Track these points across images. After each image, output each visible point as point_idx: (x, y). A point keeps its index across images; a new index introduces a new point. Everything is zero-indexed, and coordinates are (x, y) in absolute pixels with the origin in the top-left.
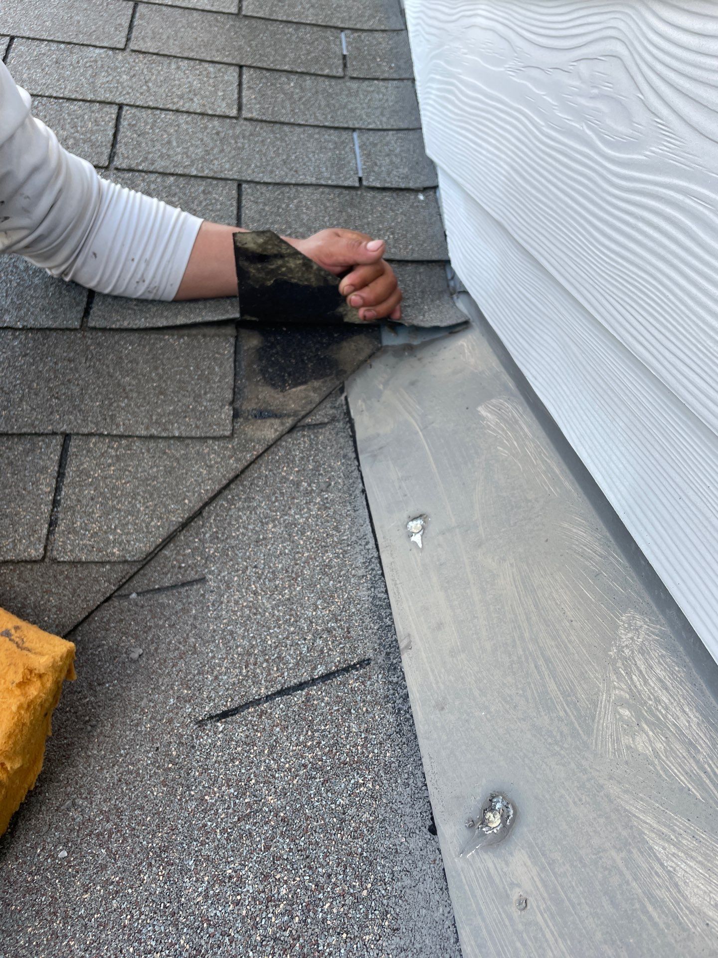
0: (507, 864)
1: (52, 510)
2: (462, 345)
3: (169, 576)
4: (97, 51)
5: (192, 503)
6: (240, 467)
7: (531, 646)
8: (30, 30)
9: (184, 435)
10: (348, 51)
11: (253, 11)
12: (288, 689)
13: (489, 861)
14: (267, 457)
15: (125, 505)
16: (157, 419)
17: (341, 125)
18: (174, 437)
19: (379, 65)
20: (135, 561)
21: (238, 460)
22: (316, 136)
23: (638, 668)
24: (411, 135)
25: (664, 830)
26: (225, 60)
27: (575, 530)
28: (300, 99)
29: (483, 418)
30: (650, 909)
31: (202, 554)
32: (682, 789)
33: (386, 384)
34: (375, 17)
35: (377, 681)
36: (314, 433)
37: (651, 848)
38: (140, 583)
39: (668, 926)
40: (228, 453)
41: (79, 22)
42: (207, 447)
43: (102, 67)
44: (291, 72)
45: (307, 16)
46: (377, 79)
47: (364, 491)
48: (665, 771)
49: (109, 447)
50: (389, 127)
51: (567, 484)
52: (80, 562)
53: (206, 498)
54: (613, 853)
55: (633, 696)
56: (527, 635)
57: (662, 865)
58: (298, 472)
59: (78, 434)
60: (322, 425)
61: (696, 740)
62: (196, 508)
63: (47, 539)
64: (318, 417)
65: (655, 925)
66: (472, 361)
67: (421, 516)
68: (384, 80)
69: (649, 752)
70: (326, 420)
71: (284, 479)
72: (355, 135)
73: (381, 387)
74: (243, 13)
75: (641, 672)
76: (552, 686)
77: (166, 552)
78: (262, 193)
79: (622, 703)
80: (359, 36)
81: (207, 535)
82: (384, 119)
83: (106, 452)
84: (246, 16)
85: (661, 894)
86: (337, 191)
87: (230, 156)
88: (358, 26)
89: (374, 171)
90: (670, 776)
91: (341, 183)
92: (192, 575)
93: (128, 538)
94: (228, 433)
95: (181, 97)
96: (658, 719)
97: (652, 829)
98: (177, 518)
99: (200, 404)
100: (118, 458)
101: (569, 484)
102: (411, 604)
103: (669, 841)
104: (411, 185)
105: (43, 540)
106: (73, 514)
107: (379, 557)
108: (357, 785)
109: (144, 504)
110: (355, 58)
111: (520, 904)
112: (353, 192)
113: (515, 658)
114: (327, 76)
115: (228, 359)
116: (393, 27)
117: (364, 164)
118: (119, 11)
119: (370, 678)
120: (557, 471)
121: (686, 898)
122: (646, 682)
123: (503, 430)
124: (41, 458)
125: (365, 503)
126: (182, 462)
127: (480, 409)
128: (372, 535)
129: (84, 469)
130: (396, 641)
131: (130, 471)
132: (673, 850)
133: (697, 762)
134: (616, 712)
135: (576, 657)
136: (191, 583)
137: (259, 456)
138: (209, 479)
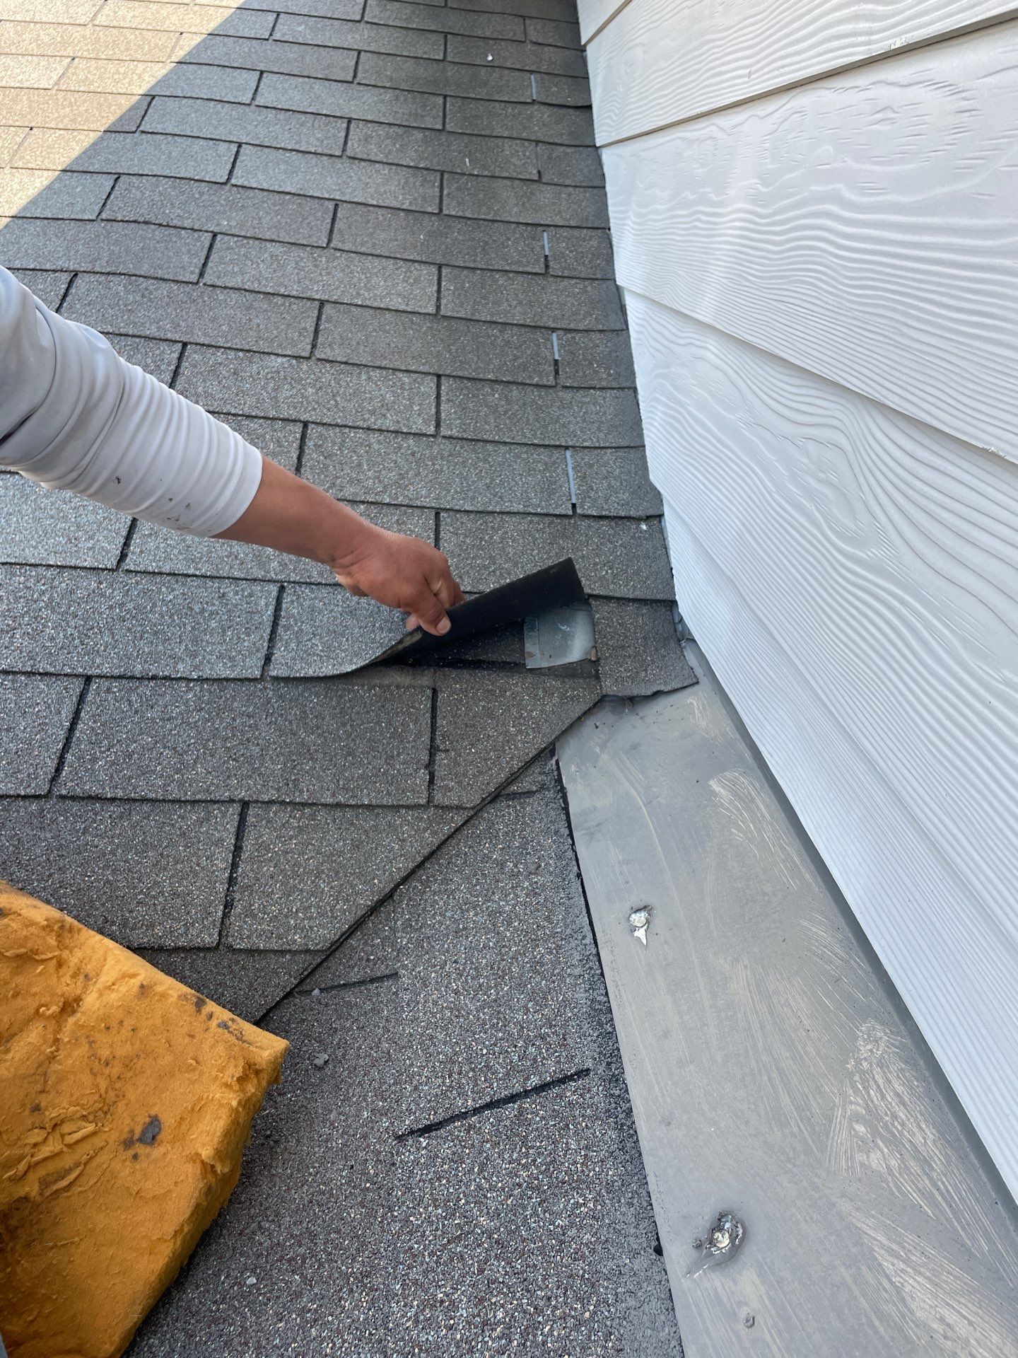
0: (735, 1283)
1: (228, 889)
2: (692, 704)
3: (356, 969)
4: (280, 360)
5: (381, 884)
6: (436, 841)
7: (765, 1058)
8: (205, 335)
9: (374, 803)
10: (560, 355)
11: (453, 310)
12: (498, 1101)
13: (716, 1281)
14: (468, 831)
15: (307, 886)
16: (344, 785)
17: (552, 443)
18: (363, 806)
19: (596, 372)
20: (318, 951)
21: (434, 834)
22: (524, 456)
23: (876, 1082)
24: (633, 454)
25: (894, 1247)
26: (421, 369)
27: (815, 930)
28: (506, 412)
29: (715, 794)
30: (877, 1323)
31: (393, 945)
32: (913, 1207)
33: (603, 746)
34: (591, 315)
35: (597, 1093)
36: (520, 804)
37: (880, 1265)
38: (325, 978)
39: (893, 1339)
40: (422, 825)
41: (258, 326)
42: (399, 817)
43: (285, 378)
44: (496, 381)
45: (513, 315)
46: (594, 388)
47: (579, 875)
48: (898, 1188)
49: (290, 816)
50: (607, 445)
51: (807, 876)
52: (259, 951)
53: (398, 878)
54: (843, 1270)
55: (869, 1111)
56: (760, 1045)
57: (890, 1280)
58: (501, 849)
59: (257, 801)
60: (530, 793)
61: (931, 1157)
62: (387, 890)
63: (222, 923)
64: (526, 784)
66: (703, 723)
67: (645, 908)
68: (602, 389)
69: (883, 1169)
70: (534, 788)
71: (486, 858)
72: (568, 453)
73: (598, 750)
74: (442, 313)
75: (878, 1086)
76: (786, 1100)
77: (353, 942)
78: (462, 523)
79: (857, 1118)
80: (573, 338)
81: (399, 923)
82: (602, 435)
83: (287, 822)
84: (444, 317)
85: (889, 1308)
86: (547, 520)
87: (427, 480)
88: (572, 326)
89: (590, 497)
90: (902, 1194)
91: (551, 512)
92: (382, 970)
93: (311, 924)
94: (423, 801)
95: (373, 413)
96: (893, 1135)
97: (882, 1246)
98: (365, 901)
99: (392, 766)
100: (301, 829)
101: (809, 876)
102: (634, 1008)
103: (898, 1257)
104: (633, 513)
105: (218, 924)
106: (251, 894)
107: (598, 954)
108: (578, 1206)
109: (328, 884)
110: (569, 363)
111: (747, 1321)
112: (566, 521)
113: (748, 1071)
114: (537, 386)
115: (424, 714)
116: (613, 327)
117: (579, 489)
118: (303, 312)
119: (589, 1091)
120: (798, 862)
122: (883, 1096)
123: (738, 809)
124: (216, 829)
125: (581, 890)
126: (371, 834)
127: (711, 783)
128: (589, 928)
129: (263, 842)
130: (618, 1049)
131: (313, 845)
132: (902, 1266)
133: (931, 1179)
134: (851, 1128)
135: (812, 1069)
136: (380, 979)
137: (458, 830)
138: (401, 856)
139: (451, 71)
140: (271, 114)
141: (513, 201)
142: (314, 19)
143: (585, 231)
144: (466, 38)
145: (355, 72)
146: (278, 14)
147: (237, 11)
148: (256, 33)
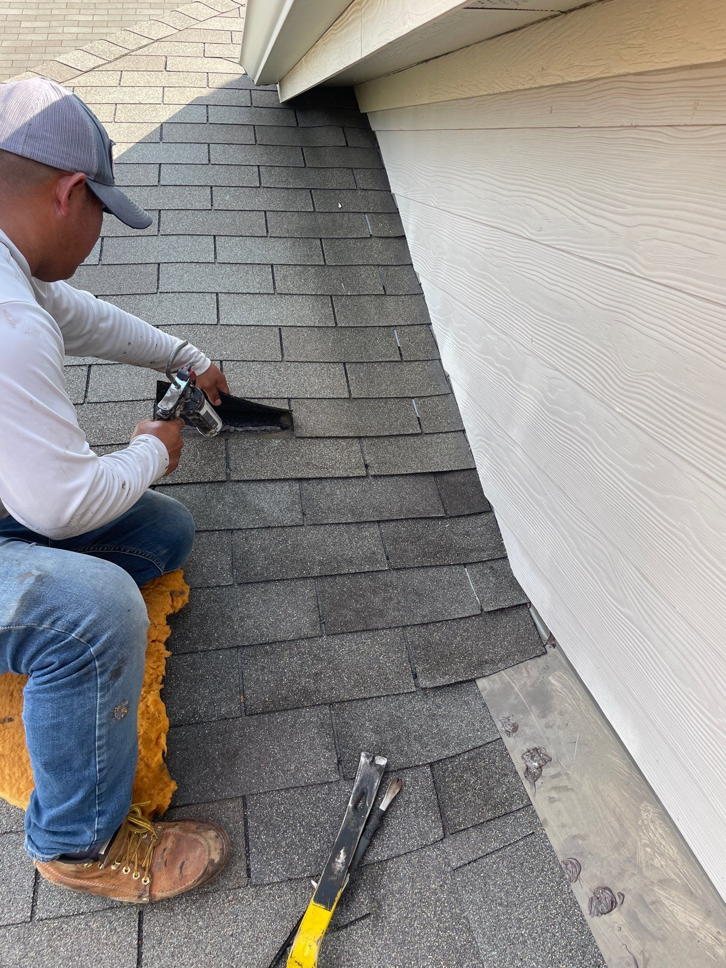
0: (612, 918)
10: (419, 414)
11: (358, 393)
13: (603, 918)
17: (427, 471)
19: (441, 422)
23: (651, 829)
24: (471, 474)
25: (668, 896)
27: (615, 759)
28: (399, 455)
29: (554, 685)
30: (666, 925)
32: (673, 880)
34: (431, 385)
37: (664, 903)
39: (673, 930)
44: (390, 436)
45: (390, 391)
46: (442, 433)
48: (666, 873)
55: (650, 842)
57: (668, 909)
61: (677, 859)
65: (668, 930)
68: (446, 432)
69: (659, 866)
75: (652, 831)
79: (646, 845)
80: (424, 402)
82: (452, 463)
84: (354, 398)
88: (422, 394)
90: (668, 875)
95: (332, 467)
96: (661, 851)
97: (664, 896)
101: (606, 731)
103: (669, 899)
110: (425, 419)
114: (412, 435)
116: (445, 392)
121: (678, 920)
122: (655, 835)
123: (565, 693)
127: (550, 678)
132: (672, 903)
133: (678, 868)
134: (645, 850)
139: (320, 219)
140: (228, 268)
141: (373, 311)
142: (233, 189)
143: (416, 327)
144: (322, 191)
145: (267, 228)
146: (211, 188)
147: (187, 188)
148: (203, 205)
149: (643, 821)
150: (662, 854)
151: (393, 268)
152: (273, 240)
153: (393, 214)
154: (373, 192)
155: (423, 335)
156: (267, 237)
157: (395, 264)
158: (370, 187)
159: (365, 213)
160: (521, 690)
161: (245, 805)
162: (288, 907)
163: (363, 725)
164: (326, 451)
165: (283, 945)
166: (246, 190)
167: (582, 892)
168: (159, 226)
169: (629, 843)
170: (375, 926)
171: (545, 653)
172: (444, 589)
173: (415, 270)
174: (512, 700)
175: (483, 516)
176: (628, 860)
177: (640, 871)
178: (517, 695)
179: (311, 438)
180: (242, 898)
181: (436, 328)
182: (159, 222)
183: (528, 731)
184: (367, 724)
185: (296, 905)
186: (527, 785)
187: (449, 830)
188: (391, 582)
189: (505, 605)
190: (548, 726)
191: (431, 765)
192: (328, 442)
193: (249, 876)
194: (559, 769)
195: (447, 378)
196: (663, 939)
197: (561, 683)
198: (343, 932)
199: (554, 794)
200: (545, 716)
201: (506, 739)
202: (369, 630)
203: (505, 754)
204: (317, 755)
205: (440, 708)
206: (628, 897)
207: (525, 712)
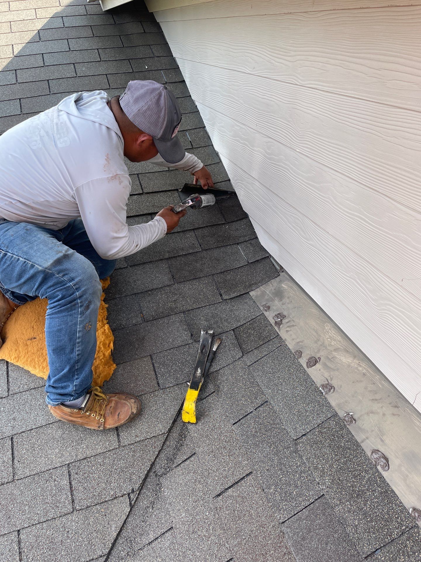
0: (317, 367)
13: (313, 368)
25: (338, 354)
27: (313, 310)
32: (340, 348)
37: (337, 357)
57: (339, 359)
61: (341, 341)
65: (339, 366)
69: (334, 344)
85: (339, 362)
90: (337, 347)
101: (309, 300)
121: (343, 362)
122: (331, 334)
123: (290, 290)
127: (283, 285)
130: (284, 341)
132: (340, 356)
133: (342, 344)
134: (328, 340)
142: (86, 63)
143: (198, 130)
144: (136, 60)
145: (109, 84)
146: (74, 64)
147: (61, 66)
148: (71, 75)
149: (326, 330)
150: (335, 340)
151: (181, 99)
152: (113, 90)
153: (176, 69)
154: (163, 58)
155: (202, 133)
156: (110, 89)
157: (181, 97)
158: (161, 55)
159: (161, 70)
160: (270, 292)
161: (152, 359)
162: (178, 395)
163: (200, 319)
164: (161, 198)
165: (179, 410)
166: (93, 63)
167: (303, 361)
168: (49, 89)
169: (321, 339)
170: (218, 395)
171: (279, 275)
172: (230, 256)
173: (193, 99)
174: (266, 297)
175: (244, 220)
176: (321, 345)
177: (326, 347)
178: (268, 295)
179: (152, 193)
180: (158, 395)
181: (208, 128)
182: (49, 87)
183: (275, 308)
184: (202, 318)
185: (182, 394)
186: (276, 328)
187: (244, 352)
188: (204, 256)
189: (258, 259)
190: (283, 304)
191: (233, 330)
192: (161, 194)
193: (159, 386)
194: (290, 319)
195: (217, 154)
196: (338, 370)
197: (287, 286)
198: (204, 400)
199: (288, 329)
200: (281, 301)
201: (265, 313)
202: (196, 278)
203: (265, 319)
204: (181, 334)
205: (234, 307)
206: (322, 358)
207: (272, 300)
